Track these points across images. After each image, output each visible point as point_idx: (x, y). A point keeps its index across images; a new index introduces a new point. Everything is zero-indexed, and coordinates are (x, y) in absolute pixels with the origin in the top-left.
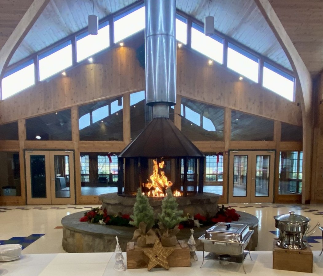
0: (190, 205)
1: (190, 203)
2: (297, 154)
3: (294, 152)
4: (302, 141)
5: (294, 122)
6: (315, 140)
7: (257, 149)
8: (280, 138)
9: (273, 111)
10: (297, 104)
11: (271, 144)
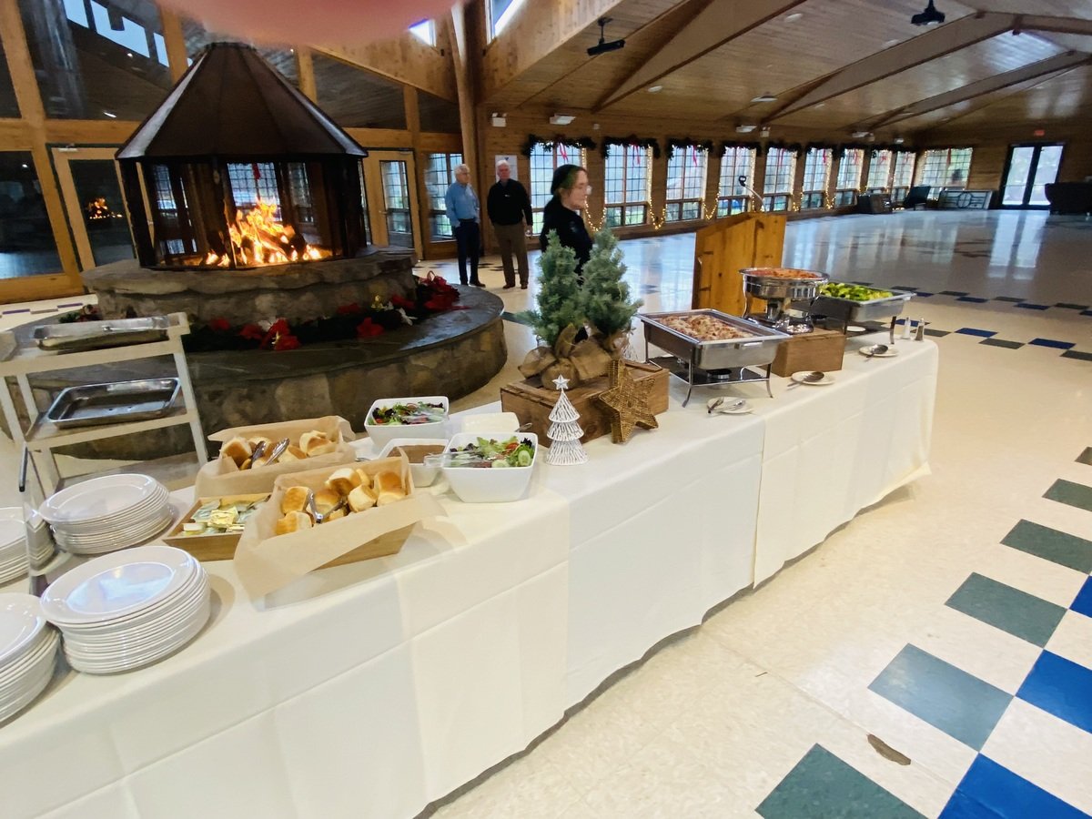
0: (380, 274)
1: (380, 271)
2: (444, 160)
3: (439, 155)
4: (461, 133)
5: (438, 90)
6: (479, 132)
7: (379, 146)
8: (418, 126)
9: (397, 61)
10: (439, 51)
11: (404, 136)
